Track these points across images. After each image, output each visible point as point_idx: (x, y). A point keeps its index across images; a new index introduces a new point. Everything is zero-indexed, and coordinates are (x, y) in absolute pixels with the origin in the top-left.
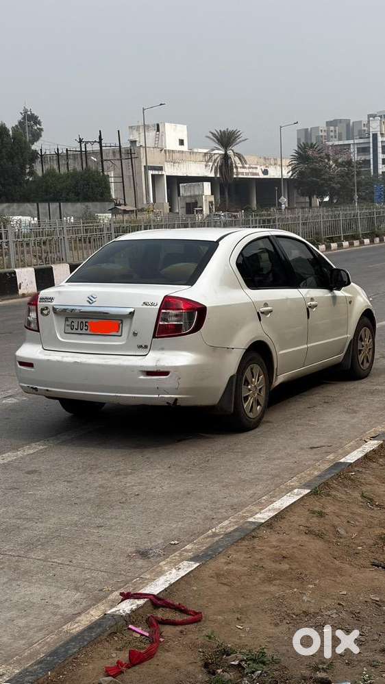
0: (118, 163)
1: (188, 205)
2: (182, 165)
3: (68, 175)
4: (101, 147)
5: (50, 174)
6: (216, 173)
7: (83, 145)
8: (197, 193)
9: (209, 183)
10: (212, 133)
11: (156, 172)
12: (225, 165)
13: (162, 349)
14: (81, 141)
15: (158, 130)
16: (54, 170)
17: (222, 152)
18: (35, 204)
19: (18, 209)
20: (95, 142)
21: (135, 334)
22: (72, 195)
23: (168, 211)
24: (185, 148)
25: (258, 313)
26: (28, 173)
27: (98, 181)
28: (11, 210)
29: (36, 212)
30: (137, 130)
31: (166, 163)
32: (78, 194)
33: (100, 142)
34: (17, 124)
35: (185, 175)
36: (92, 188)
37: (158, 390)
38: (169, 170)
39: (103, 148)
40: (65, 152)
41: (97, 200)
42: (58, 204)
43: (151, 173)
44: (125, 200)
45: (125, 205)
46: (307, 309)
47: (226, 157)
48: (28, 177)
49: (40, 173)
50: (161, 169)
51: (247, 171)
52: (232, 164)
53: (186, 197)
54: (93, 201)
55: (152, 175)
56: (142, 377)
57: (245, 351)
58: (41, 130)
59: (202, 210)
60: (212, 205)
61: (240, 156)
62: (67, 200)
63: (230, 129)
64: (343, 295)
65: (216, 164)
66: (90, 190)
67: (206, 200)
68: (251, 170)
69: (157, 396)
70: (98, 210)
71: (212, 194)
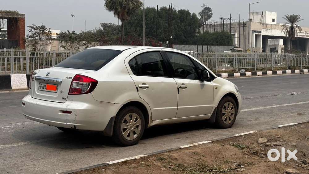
0: (238, 29)
1: (271, 49)
2: (271, 31)
3: (214, 34)
4: (230, 21)
5: (207, 32)
6: (286, 35)
7: (222, 20)
8: (276, 44)
9: (283, 39)
10: (286, 16)
11: (257, 34)
12: (292, 31)
13: (72, 100)
14: (221, 19)
15: (262, 15)
16: (208, 31)
17: (291, 25)
18: (197, 46)
19: (188, 48)
20: (228, 19)
21: (61, 92)
22: (215, 43)
23: (262, 51)
24: (275, 23)
25: (137, 88)
26: (197, 32)
27: (227, 37)
28: (185, 48)
29: (197, 50)
30: (252, 15)
31: (263, 30)
32: (217, 42)
33: (230, 19)
34: (201, 11)
35: (272, 35)
36: (224, 39)
37: (66, 120)
38: (264, 33)
39: (231, 22)
40: (214, 23)
41: (226, 45)
42: (207, 46)
43: (255, 33)
44: (239, 45)
45: (239, 47)
46: (178, 89)
47: (292, 28)
48: (197, 34)
49: (202, 32)
50: (260, 32)
51: (304, 34)
52: (295, 30)
53: (271, 45)
54: (224, 45)
55: (255, 35)
56: (60, 113)
57: (123, 105)
58: (212, 14)
59: (278, 52)
60: (283, 50)
61: (299, 27)
62: (213, 45)
63: (295, 15)
64: (212, 84)
65: (287, 31)
66: (223, 40)
67: (280, 47)
68: (306, 34)
69: (66, 123)
70: (225, 50)
71: (283, 45)
